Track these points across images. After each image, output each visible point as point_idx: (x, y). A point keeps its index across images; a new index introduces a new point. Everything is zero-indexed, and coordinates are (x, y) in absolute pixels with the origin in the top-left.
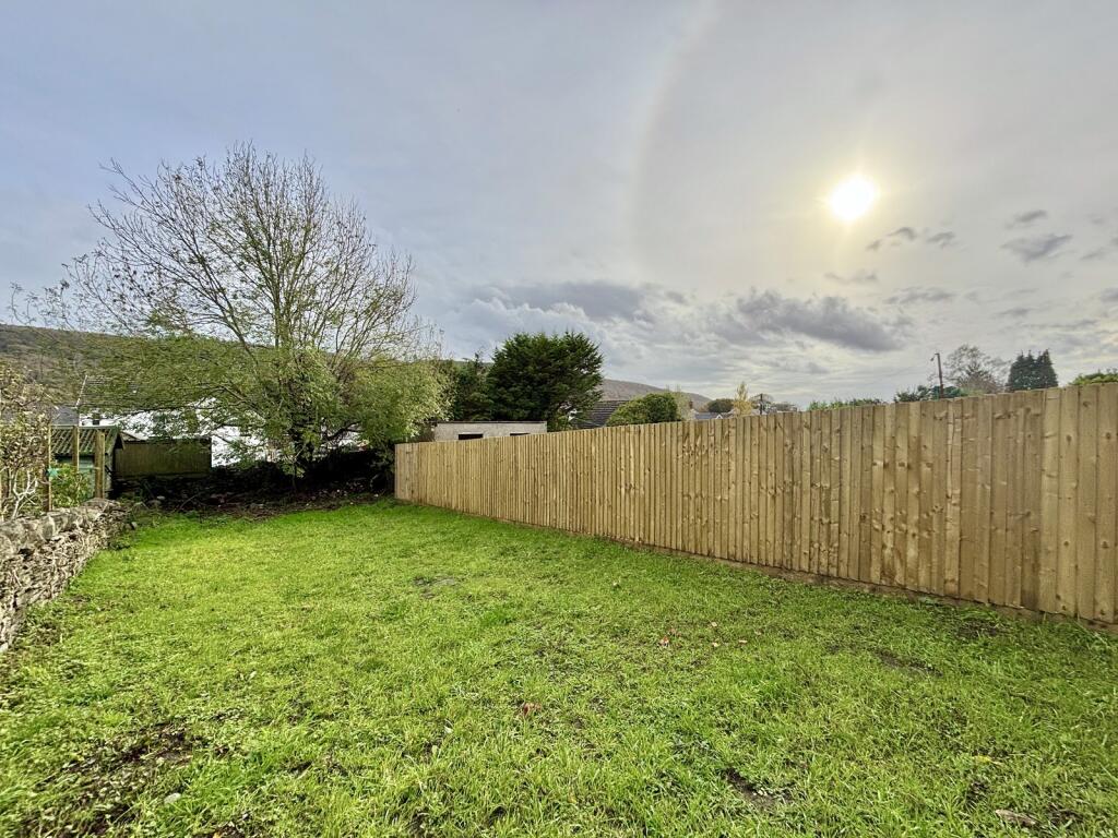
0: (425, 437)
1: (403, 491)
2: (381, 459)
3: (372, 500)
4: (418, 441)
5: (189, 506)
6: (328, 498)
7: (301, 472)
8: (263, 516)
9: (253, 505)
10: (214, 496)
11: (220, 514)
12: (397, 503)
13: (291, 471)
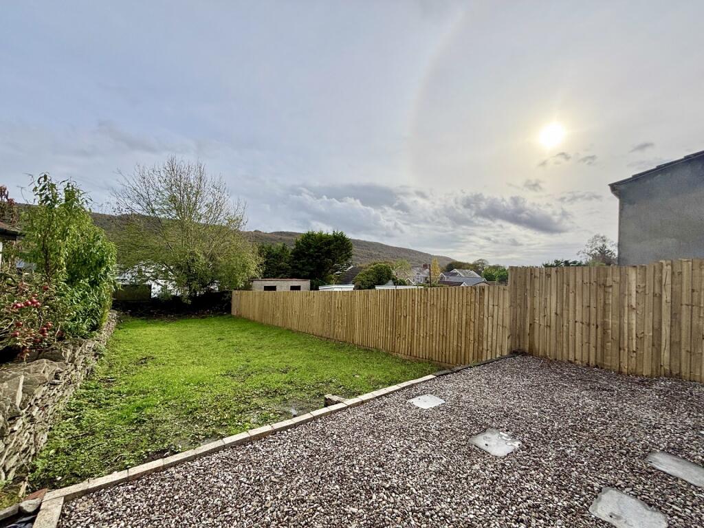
0: (248, 287)
1: (234, 312)
2: (225, 297)
3: (222, 315)
4: (244, 290)
5: (141, 315)
6: (203, 314)
7: (190, 301)
8: (173, 320)
9: (169, 316)
10: (152, 311)
11: (155, 319)
12: (232, 316)
13: (185, 301)
